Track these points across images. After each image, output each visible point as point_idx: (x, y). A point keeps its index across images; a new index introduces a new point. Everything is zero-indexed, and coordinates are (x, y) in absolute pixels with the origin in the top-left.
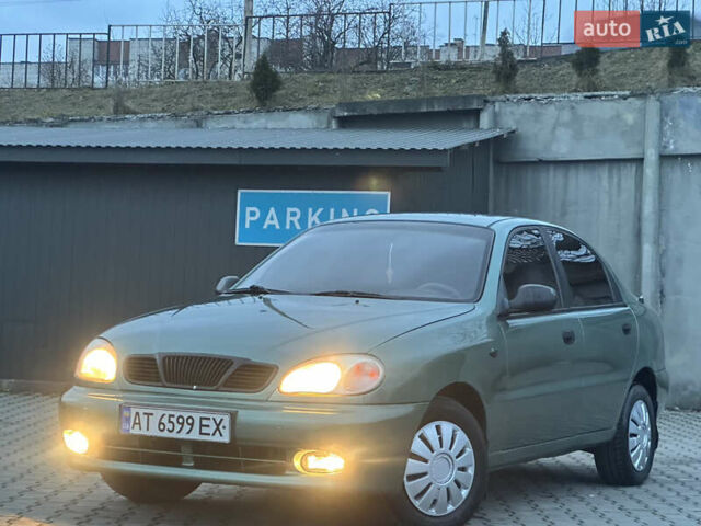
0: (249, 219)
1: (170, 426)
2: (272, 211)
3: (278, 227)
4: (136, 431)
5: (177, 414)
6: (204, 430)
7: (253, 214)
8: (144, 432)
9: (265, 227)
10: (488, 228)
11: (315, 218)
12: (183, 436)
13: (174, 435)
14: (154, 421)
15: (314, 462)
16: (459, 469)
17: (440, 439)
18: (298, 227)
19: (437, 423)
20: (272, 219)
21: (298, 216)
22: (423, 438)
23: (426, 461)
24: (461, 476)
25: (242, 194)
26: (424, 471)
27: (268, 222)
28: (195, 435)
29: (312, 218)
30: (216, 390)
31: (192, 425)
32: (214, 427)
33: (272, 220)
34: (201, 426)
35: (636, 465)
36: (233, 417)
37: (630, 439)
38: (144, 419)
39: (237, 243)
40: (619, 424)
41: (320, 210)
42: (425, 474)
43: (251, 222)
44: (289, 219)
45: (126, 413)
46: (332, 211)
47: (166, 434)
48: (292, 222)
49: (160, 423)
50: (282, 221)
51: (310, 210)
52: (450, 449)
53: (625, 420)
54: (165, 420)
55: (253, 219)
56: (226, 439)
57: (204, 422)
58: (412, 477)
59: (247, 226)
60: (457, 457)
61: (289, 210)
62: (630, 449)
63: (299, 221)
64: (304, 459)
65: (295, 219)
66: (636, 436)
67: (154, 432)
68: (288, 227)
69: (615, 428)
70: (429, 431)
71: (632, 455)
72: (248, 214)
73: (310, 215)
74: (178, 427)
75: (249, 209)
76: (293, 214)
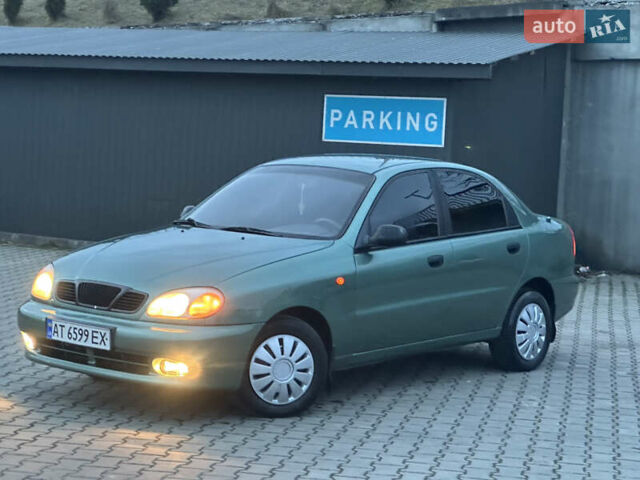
0: (333, 119)
1: (74, 336)
2: (352, 113)
3: (356, 126)
4: (55, 338)
5: (79, 328)
6: (95, 340)
7: (336, 115)
8: (60, 339)
9: (346, 126)
10: (372, 174)
11: (386, 120)
12: (82, 343)
13: (77, 342)
14: (66, 331)
15: (169, 366)
16: (299, 371)
17: (282, 349)
18: (372, 127)
19: (280, 336)
20: (351, 119)
21: (373, 117)
22: (267, 348)
23: (269, 365)
24: (301, 376)
25: (328, 98)
26: (266, 372)
27: (348, 122)
28: (89, 344)
29: (384, 120)
30: (109, 310)
31: (87, 336)
32: (101, 338)
33: (351, 121)
34: (93, 337)
35: (525, 356)
36: (113, 332)
37: (518, 336)
38: (59, 328)
39: (324, 139)
40: (505, 324)
41: (390, 113)
42: (268, 374)
43: (335, 122)
44: (365, 120)
45: (49, 324)
46: (399, 114)
47: (72, 341)
48: (367, 123)
49: (69, 333)
50: (360, 121)
51: (382, 113)
52: (291, 355)
53: (511, 321)
54: (72, 331)
55: (337, 119)
56: (108, 348)
57: (95, 335)
58: (257, 377)
59: (332, 125)
60: (297, 362)
61: (365, 113)
62: (518, 342)
63: (373, 122)
64: (162, 364)
65: (370, 120)
66: (524, 332)
67: (65, 339)
68: (364, 126)
69: (499, 328)
70: (273, 342)
71: (520, 348)
72: (332, 114)
73: (382, 116)
74: (79, 337)
75: (333, 111)
76: (369, 116)
